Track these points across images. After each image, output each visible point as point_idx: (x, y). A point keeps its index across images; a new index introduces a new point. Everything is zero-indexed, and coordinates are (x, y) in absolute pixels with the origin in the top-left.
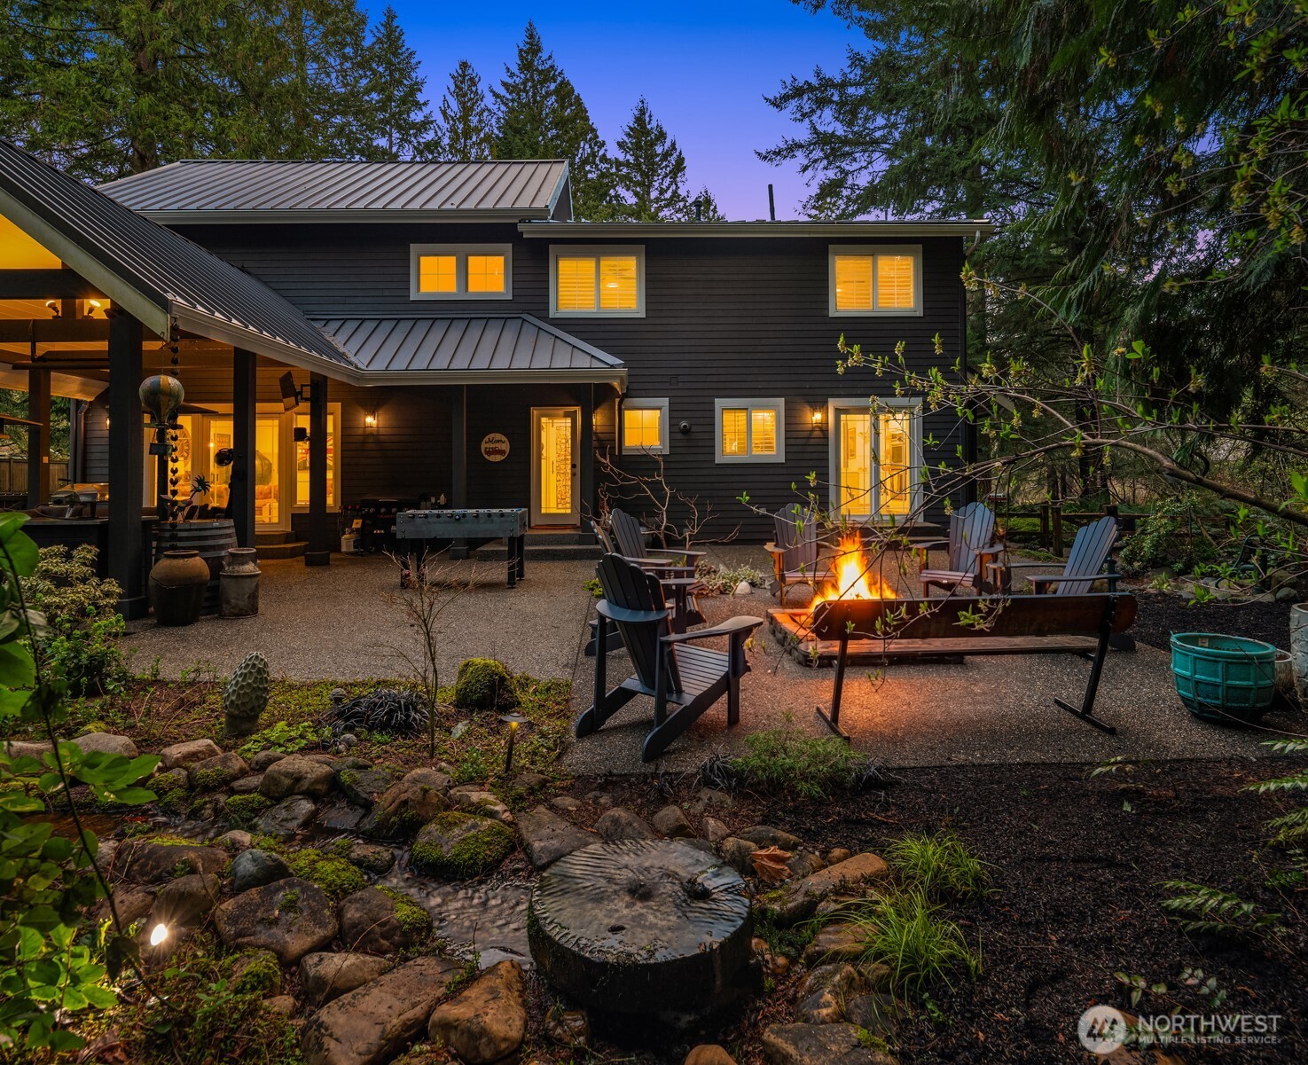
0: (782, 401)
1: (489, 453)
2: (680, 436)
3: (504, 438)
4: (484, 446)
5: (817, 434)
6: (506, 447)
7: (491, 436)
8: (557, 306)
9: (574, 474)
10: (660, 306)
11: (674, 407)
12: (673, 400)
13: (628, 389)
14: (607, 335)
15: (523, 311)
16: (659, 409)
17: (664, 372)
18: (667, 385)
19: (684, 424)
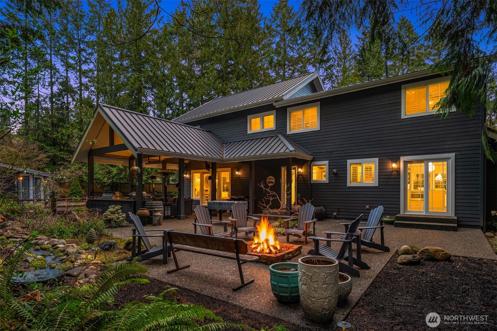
0: (377, 159)
1: (269, 183)
2: (333, 176)
3: (273, 178)
4: (267, 180)
5: (396, 173)
6: (274, 181)
7: (270, 177)
8: (290, 130)
9: (295, 190)
10: (326, 125)
11: (331, 164)
12: (330, 162)
13: (313, 158)
14: (306, 139)
15: (279, 133)
16: (325, 165)
17: (327, 150)
18: (328, 156)
19: (334, 171)
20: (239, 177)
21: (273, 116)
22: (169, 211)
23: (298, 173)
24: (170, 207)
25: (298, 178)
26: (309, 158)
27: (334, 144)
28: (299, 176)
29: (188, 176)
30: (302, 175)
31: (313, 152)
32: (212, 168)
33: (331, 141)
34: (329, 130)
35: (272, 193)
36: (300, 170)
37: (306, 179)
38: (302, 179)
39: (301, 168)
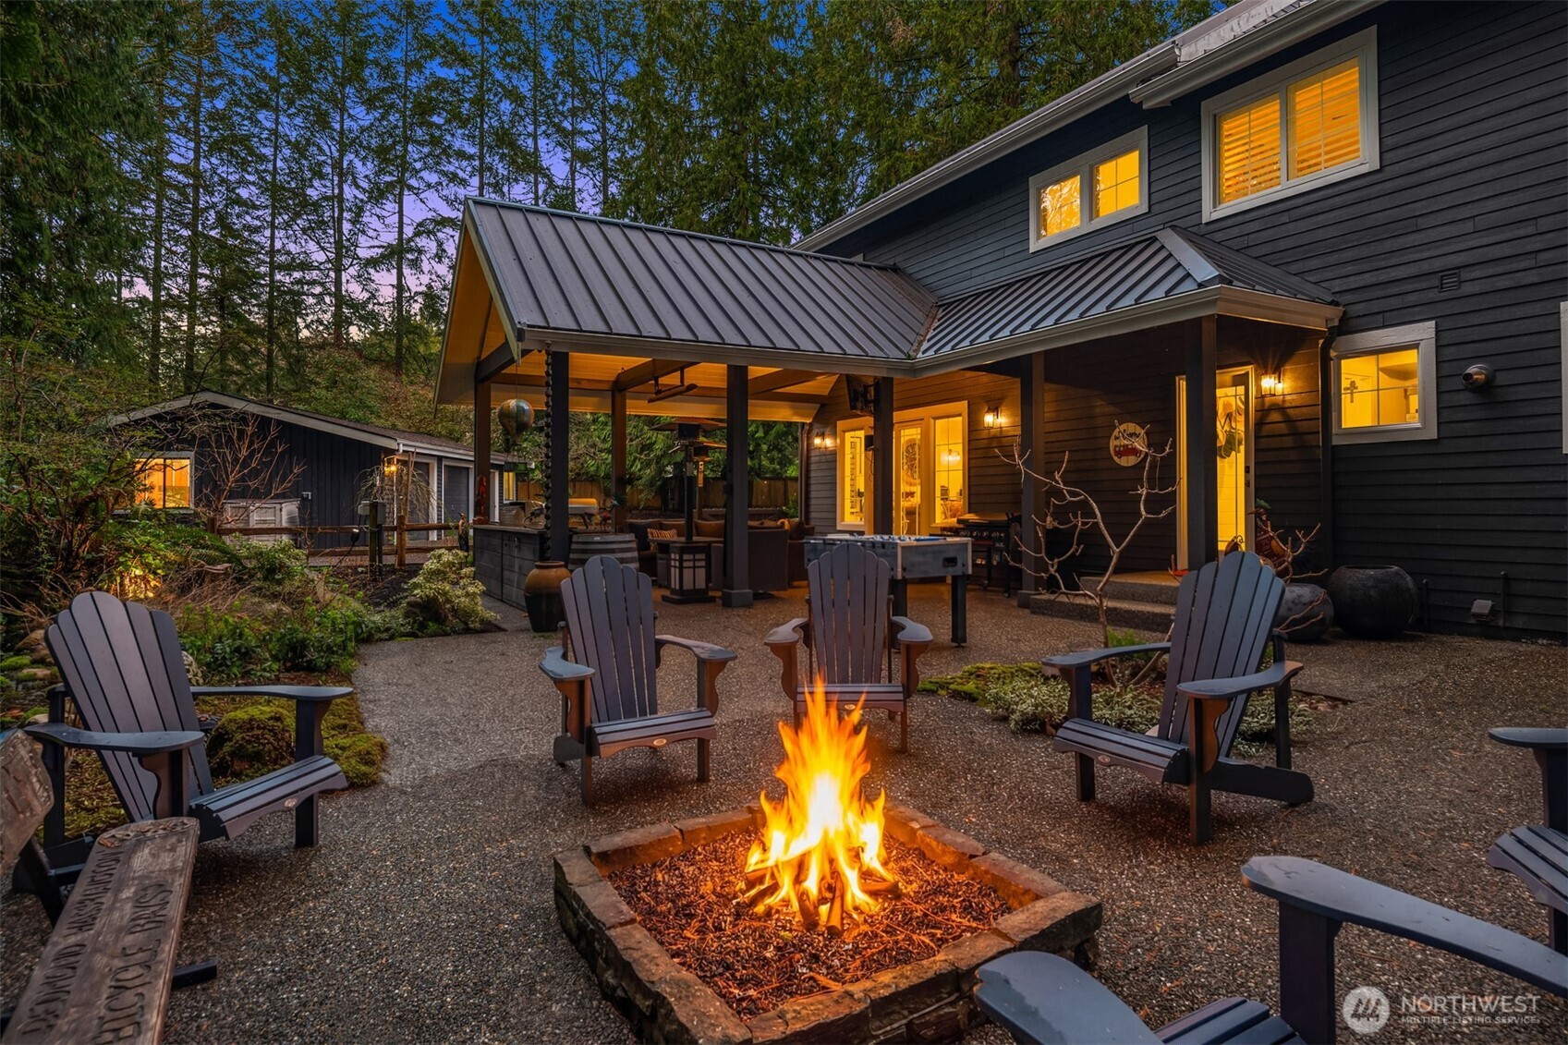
1: (1119, 454)
2: (1465, 398)
3: (1138, 430)
4: (1113, 443)
6: (1141, 443)
7: (1122, 426)
8: (1217, 200)
9: (1247, 484)
10: (1414, 134)
11: (1448, 338)
12: (1447, 324)
13: (1344, 318)
14: (1303, 225)
15: (1165, 226)
16: (1415, 346)
17: (1425, 267)
18: (1433, 295)
19: (1472, 370)
20: (998, 438)
21: (1136, 154)
22: (701, 573)
23: (1261, 397)
24: (703, 556)
25: (1260, 424)
26: (1316, 318)
27: (1469, 227)
28: (1266, 411)
29: (829, 442)
30: (1280, 408)
31: (1337, 286)
32: (876, 402)
33: (1450, 216)
34: (1434, 158)
35: (1073, 494)
36: (1268, 383)
37: (1304, 426)
38: (1283, 428)
39: (1277, 371)
